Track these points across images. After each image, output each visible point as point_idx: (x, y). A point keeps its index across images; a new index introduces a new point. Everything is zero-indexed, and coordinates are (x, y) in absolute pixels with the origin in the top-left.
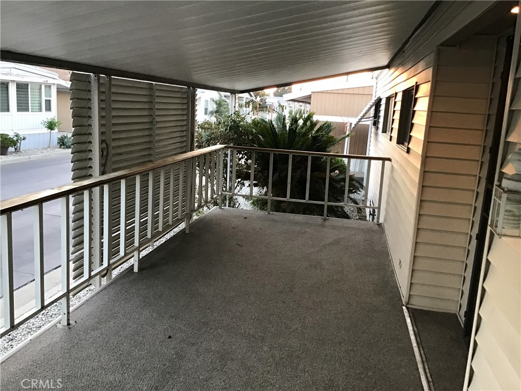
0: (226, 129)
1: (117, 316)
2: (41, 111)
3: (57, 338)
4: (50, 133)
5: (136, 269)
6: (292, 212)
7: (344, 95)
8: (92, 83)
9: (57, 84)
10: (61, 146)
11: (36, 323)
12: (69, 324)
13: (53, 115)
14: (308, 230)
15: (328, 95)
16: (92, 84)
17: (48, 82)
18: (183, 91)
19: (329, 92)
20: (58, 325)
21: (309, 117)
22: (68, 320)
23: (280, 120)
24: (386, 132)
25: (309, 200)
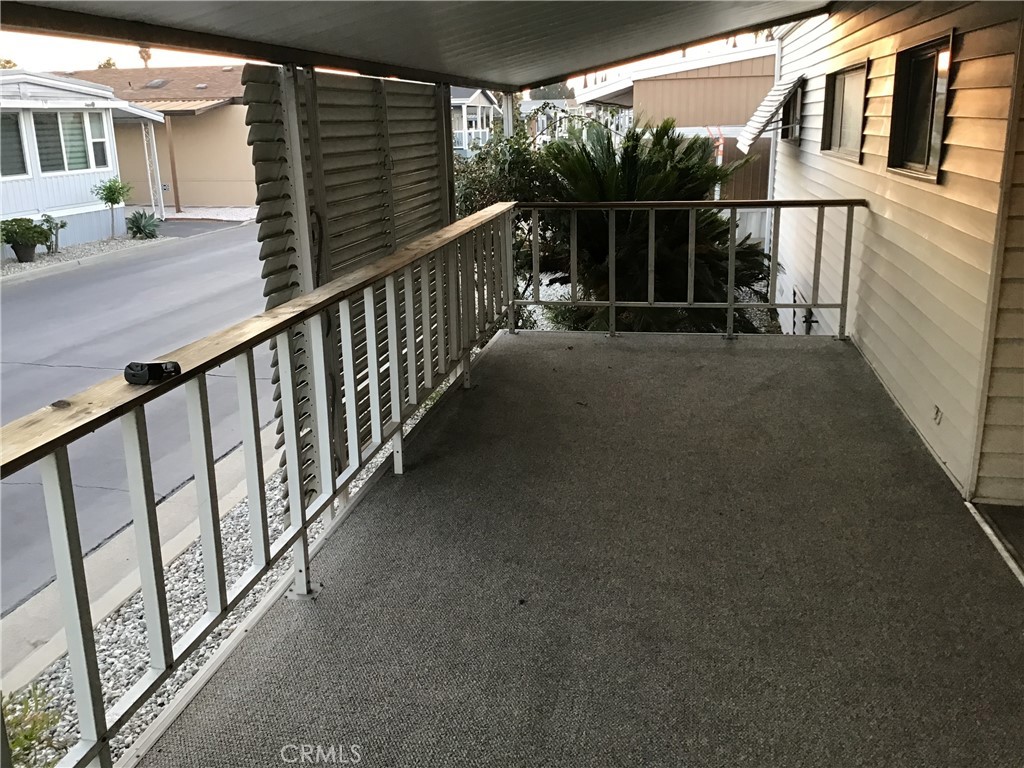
0: (502, 170)
1: (399, 566)
2: (87, 167)
3: (296, 621)
4: (112, 209)
5: (398, 469)
6: (646, 328)
7: (701, 82)
8: (282, 84)
9: (113, 109)
10: (135, 234)
11: (186, 589)
12: (310, 591)
13: (111, 172)
14: (705, 362)
15: (667, 83)
16: (282, 88)
17: (96, 106)
18: (429, 92)
19: (668, 77)
20: (287, 593)
21: (666, 129)
22: (308, 582)
23: (599, 141)
24: (830, 149)
25: (695, 301)
